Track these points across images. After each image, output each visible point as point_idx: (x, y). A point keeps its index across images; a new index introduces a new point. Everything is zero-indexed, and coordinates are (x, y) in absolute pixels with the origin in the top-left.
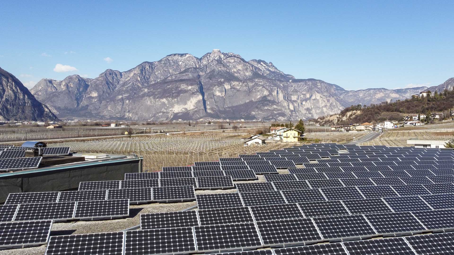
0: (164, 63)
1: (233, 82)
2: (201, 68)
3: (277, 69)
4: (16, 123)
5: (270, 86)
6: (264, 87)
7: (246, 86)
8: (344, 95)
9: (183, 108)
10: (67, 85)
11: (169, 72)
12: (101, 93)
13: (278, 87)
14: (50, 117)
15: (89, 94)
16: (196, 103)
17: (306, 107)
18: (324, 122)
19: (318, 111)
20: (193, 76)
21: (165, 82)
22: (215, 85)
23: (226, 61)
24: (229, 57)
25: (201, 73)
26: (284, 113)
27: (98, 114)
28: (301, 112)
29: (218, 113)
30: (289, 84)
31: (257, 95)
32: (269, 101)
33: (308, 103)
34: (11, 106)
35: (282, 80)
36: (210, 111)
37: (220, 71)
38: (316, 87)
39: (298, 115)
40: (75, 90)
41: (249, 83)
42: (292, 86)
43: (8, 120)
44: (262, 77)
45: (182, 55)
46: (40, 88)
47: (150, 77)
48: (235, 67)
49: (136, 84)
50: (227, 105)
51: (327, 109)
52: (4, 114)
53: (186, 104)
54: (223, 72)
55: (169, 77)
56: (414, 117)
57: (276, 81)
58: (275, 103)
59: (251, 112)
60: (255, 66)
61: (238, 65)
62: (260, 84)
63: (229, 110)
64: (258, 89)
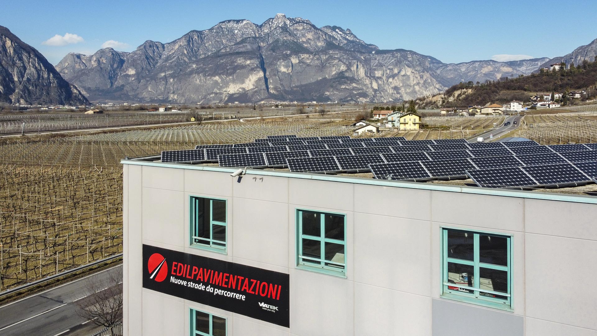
0: (217, 32)
1: (301, 55)
2: (262, 38)
3: (356, 38)
4: (41, 107)
5: (348, 59)
6: (340, 60)
7: (318, 59)
8: (441, 69)
9: (240, 88)
10: (99, 61)
11: (223, 44)
12: (140, 70)
13: (359, 60)
14: (79, 100)
15: (125, 72)
16: (256, 82)
17: (393, 86)
18: (424, 104)
19: (408, 90)
20: (252, 48)
21: (217, 55)
22: (279, 59)
23: (293, 28)
24: (296, 23)
25: (262, 44)
26: (366, 93)
27: (136, 96)
28: (386, 91)
29: (283, 93)
31: (331, 71)
32: (347, 78)
33: (396, 80)
34: (33, 87)
35: (363, 51)
36: (273, 91)
37: (286, 42)
38: (406, 60)
39: (383, 95)
40: (109, 67)
41: (321, 56)
42: (376, 59)
43: (31, 104)
44: (338, 48)
45: (238, 22)
46: (67, 64)
47: (198, 50)
48: (304, 35)
49: (181, 59)
50: (294, 84)
51: (420, 88)
52: (25, 96)
53: (243, 82)
54: (290, 42)
55: (222, 49)
56: (545, 97)
57: (356, 52)
58: (354, 81)
59: (325, 92)
60: (328, 34)
61: (307, 33)
62: (335, 57)
63: (297, 90)
64: (333, 63)
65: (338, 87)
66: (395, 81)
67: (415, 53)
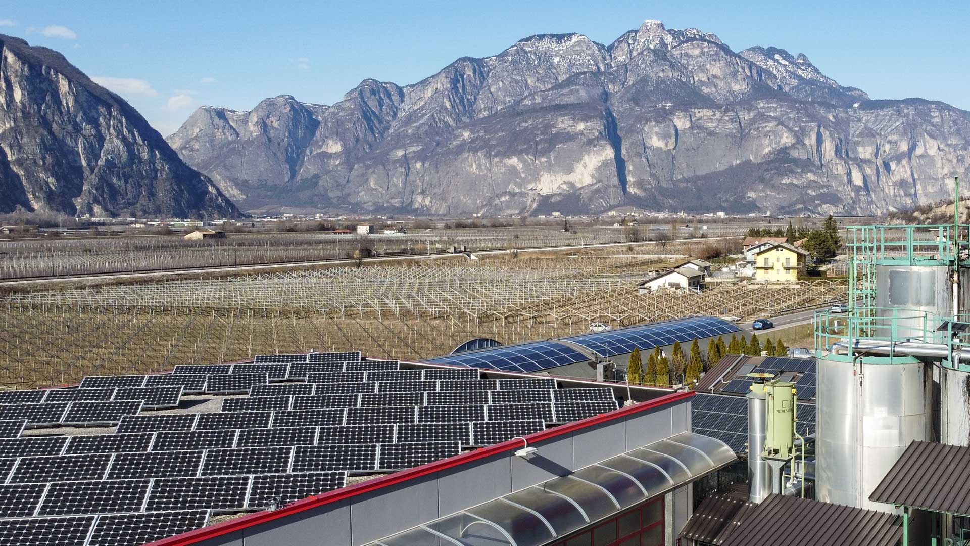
0: (514, 62)
1: (696, 111)
2: (611, 74)
3: (819, 73)
4: (132, 223)
5: (798, 120)
6: (780, 123)
7: (732, 120)
9: (565, 183)
10: (264, 122)
11: (527, 85)
12: (351, 143)
13: (822, 122)
14: (219, 207)
15: (321, 147)
16: (599, 169)
17: (896, 178)
19: (930, 189)
20: (590, 96)
21: (515, 112)
22: (648, 120)
23: (678, 52)
24: (686, 42)
25: (611, 86)
26: (836, 195)
27: (344, 199)
28: (883, 190)
29: (656, 193)
30: (851, 113)
31: (761, 146)
32: (796, 161)
33: (904, 166)
34: (119, 179)
35: (833, 103)
36: (636, 190)
37: (663, 82)
38: (929, 122)
39: (874, 198)
40: (285, 135)
41: (740, 113)
42: (860, 120)
43: (114, 215)
44: (778, 95)
45: (560, 38)
46: (197, 130)
47: (475, 99)
48: (702, 68)
49: (439, 119)
50: (681, 174)
52: (104, 199)
53: (570, 171)
54: (671, 82)
55: (526, 97)
57: (816, 105)
58: (811, 168)
59: (746, 193)
60: (757, 66)
61: (711, 64)
62: (770, 116)
63: (687, 187)
64: (766, 130)
65: (776, 180)
66: (902, 170)
67: (948, 107)
